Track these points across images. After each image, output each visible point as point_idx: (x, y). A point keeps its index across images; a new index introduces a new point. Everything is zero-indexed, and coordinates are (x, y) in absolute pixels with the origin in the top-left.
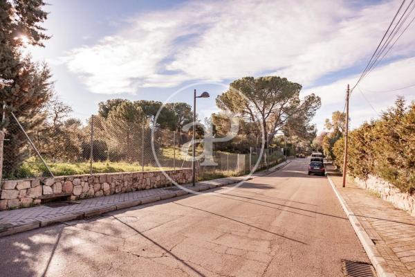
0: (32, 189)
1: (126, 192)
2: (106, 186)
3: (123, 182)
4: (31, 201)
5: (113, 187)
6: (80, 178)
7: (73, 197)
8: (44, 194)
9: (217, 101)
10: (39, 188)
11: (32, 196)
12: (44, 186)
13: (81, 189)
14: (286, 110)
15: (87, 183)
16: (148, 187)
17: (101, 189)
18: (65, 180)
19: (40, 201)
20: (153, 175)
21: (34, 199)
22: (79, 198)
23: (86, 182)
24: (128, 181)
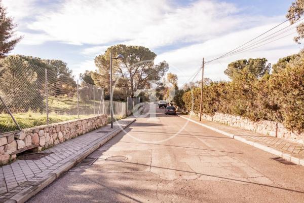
0: (9, 145)
1: (72, 138)
2: (60, 135)
3: (70, 129)
4: (8, 157)
5: (65, 134)
6: (43, 129)
7: (40, 148)
8: (19, 148)
9: (96, 61)
10: (14, 142)
11: (9, 152)
12: (18, 141)
13: (45, 139)
14: (146, 71)
15: (48, 134)
16: (84, 132)
17: (58, 138)
18: (33, 132)
19: (15, 156)
20: (85, 122)
21: (11, 155)
22: (44, 149)
23: (47, 132)
24: (74, 129)
